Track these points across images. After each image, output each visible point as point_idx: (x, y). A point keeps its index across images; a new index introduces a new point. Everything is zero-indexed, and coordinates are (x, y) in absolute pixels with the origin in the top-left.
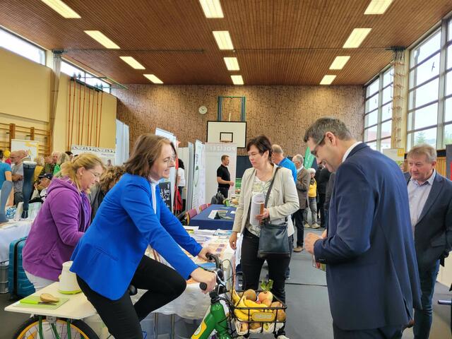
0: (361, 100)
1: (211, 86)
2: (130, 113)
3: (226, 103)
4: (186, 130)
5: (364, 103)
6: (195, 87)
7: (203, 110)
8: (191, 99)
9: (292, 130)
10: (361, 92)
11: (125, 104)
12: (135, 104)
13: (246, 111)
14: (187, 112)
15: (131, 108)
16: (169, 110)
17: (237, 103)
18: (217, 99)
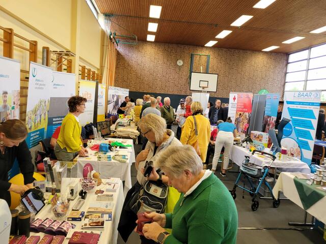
0: (285, 63)
1: (187, 46)
2: (126, 61)
3: (196, 59)
4: (167, 76)
5: (287, 65)
6: (175, 46)
7: (180, 63)
8: (172, 54)
9: (239, 80)
10: (285, 58)
11: (122, 54)
12: (130, 55)
13: (210, 66)
14: (168, 63)
15: (126, 57)
16: (156, 61)
17: (204, 59)
18: (191, 56)
